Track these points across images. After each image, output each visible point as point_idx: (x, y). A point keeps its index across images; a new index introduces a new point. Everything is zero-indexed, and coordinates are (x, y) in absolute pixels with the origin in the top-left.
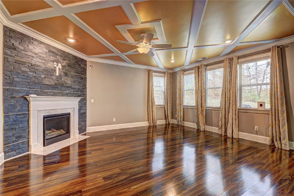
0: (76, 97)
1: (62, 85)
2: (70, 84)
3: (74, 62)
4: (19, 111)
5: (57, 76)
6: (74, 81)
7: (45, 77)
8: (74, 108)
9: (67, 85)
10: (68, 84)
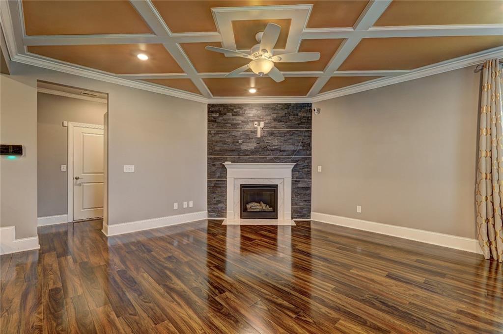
0: (289, 162)
1: (265, 149)
2: (277, 145)
3: (286, 113)
4: (219, 177)
5: (259, 138)
6: (284, 140)
7: (243, 142)
8: (284, 179)
9: (274, 147)
10: (274, 145)
